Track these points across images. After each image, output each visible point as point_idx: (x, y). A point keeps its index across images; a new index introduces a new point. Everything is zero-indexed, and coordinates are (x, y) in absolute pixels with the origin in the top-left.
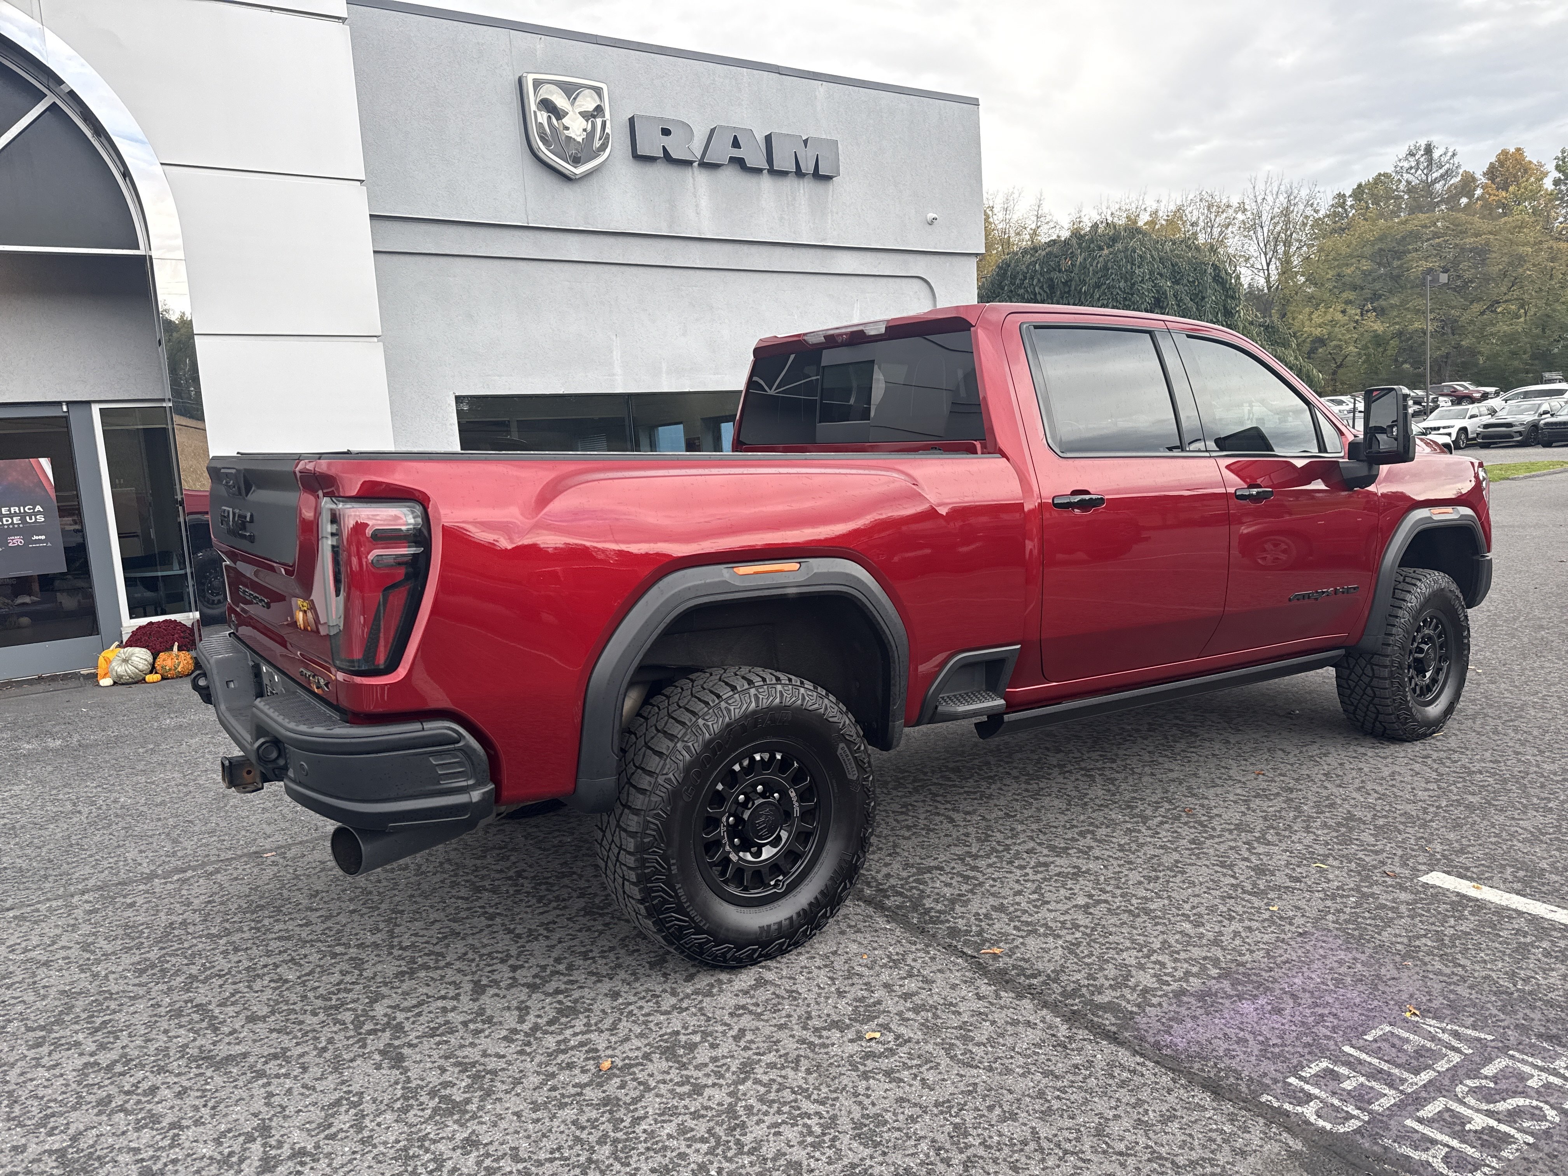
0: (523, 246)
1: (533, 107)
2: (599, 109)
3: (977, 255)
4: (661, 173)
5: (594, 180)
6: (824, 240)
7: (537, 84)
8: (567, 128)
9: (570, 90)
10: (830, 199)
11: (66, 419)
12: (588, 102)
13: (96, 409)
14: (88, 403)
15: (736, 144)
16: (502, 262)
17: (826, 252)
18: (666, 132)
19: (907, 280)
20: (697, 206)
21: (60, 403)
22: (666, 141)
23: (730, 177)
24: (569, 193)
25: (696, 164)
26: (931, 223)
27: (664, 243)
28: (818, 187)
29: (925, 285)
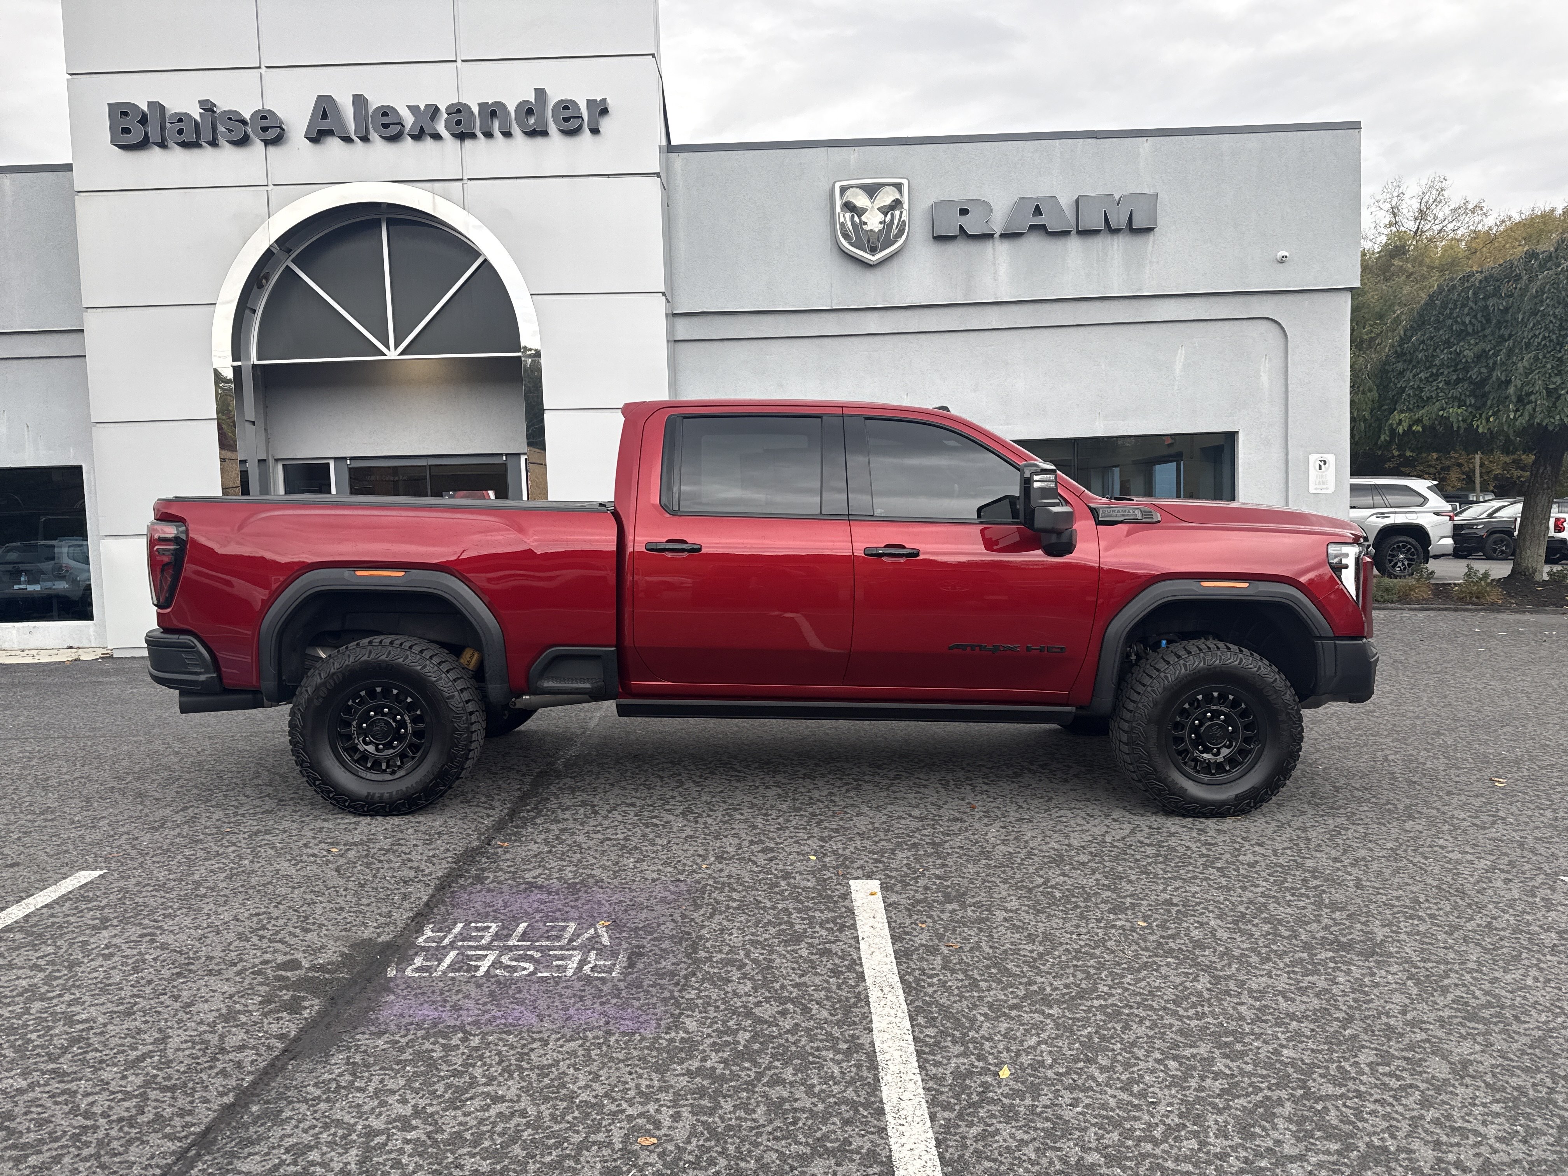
0: (830, 325)
1: (838, 209)
2: (897, 204)
3: (1351, 289)
4: (959, 250)
5: (895, 264)
6: (1140, 290)
7: (844, 190)
8: (865, 223)
9: (871, 191)
10: (1150, 249)
11: (505, 465)
12: (886, 197)
13: (523, 459)
14: (519, 455)
15: (1038, 211)
16: (810, 340)
17: (1142, 302)
18: (964, 212)
19: (1249, 322)
20: (995, 273)
21: (501, 455)
22: (963, 220)
23: (1033, 244)
24: (871, 277)
25: (997, 236)
26: (1283, 260)
27: (959, 311)
28: (1138, 241)
29: (1275, 326)
